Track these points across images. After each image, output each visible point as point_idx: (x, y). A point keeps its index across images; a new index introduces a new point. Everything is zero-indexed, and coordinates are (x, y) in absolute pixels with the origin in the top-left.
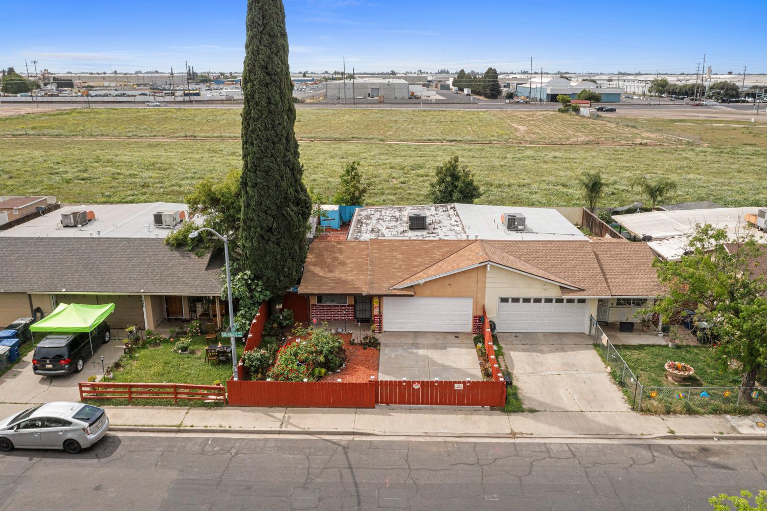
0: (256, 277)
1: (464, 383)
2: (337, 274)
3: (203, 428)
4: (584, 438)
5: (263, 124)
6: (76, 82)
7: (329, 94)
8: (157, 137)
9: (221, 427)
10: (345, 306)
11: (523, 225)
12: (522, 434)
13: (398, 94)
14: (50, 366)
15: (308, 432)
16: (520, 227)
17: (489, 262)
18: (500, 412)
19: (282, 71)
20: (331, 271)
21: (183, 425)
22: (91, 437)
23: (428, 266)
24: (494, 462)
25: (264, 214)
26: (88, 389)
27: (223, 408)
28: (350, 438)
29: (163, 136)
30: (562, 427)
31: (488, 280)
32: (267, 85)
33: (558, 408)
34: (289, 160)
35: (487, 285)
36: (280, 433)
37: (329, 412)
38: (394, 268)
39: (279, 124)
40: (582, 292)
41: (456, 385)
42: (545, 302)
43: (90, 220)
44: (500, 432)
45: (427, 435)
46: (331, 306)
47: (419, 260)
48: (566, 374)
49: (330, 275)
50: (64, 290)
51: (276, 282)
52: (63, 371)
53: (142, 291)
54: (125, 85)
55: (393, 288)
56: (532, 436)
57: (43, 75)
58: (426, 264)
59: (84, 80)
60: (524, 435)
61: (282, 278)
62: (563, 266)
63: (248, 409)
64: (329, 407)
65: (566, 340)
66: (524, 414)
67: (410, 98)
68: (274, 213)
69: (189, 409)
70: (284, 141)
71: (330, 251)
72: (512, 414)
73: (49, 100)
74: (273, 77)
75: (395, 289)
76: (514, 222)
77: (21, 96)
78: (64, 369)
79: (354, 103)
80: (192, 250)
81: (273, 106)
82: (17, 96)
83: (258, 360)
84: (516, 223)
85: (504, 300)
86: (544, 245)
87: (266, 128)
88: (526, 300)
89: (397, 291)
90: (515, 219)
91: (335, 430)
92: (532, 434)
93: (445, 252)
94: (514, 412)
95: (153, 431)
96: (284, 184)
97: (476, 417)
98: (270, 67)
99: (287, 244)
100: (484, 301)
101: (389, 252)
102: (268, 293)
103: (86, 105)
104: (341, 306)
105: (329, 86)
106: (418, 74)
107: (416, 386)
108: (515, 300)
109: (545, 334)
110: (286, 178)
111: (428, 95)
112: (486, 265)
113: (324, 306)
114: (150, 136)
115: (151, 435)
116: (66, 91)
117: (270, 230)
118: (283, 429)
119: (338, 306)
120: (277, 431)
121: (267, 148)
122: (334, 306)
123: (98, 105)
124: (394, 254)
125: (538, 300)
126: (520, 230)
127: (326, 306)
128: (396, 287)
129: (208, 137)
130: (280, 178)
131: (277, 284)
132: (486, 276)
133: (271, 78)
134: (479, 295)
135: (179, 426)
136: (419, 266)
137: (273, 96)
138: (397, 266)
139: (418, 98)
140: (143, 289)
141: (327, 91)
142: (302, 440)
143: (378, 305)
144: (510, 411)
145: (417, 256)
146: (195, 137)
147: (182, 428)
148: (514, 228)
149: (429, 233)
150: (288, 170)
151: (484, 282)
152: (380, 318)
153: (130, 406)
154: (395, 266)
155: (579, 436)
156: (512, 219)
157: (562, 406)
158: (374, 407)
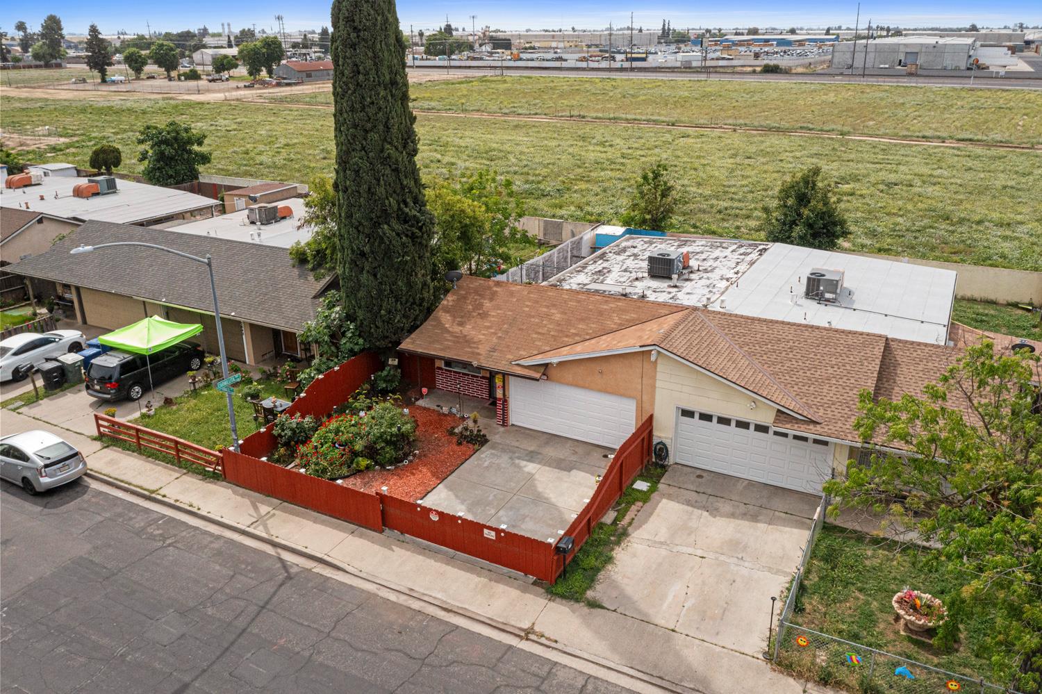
0: (350, 317)
1: (498, 531)
2: (468, 329)
3: (172, 502)
4: (632, 677)
5: (350, 103)
6: (515, 42)
7: (836, 60)
8: (537, 116)
9: (191, 506)
10: (477, 377)
11: (835, 293)
12: (542, 636)
13: (949, 62)
14: (97, 387)
15: (273, 541)
16: (828, 296)
17: (657, 348)
18: (542, 590)
19: (375, 25)
20: (461, 324)
21: (162, 492)
22: (45, 480)
23: (588, 337)
24: (447, 666)
25: (355, 231)
26: (106, 424)
27: (219, 483)
28: (309, 564)
29: (545, 114)
30: (614, 648)
31: (659, 376)
32: (353, 46)
33: (640, 612)
34: (389, 156)
35: (658, 384)
36: (243, 533)
37: (323, 523)
38: (539, 333)
39: (373, 103)
40: (811, 427)
41: (486, 531)
42: (755, 430)
43: (284, 218)
44: (513, 623)
45: (410, 594)
46: (460, 373)
47: (580, 326)
48: (717, 559)
49: (457, 329)
50: (164, 300)
51: (371, 328)
52: (109, 396)
53: (233, 314)
54: (576, 46)
55: (517, 362)
56: (553, 645)
57: (484, 34)
58: (587, 334)
59: (529, 40)
60: (543, 640)
61: (379, 324)
62: (808, 374)
63: (241, 490)
64: (330, 516)
65: (778, 503)
66: (577, 605)
67: (968, 69)
68: (366, 231)
69: (185, 474)
70: (381, 127)
71: (480, 295)
72: (558, 600)
73: (468, 65)
74: (361, 34)
75: (518, 365)
76: (818, 287)
77: (440, 59)
78: (109, 394)
79: (864, 75)
80: (313, 269)
81: (361, 77)
82: (435, 60)
83: (292, 430)
84: (822, 288)
85: (687, 413)
86: (799, 332)
87: (353, 109)
88: (724, 421)
89: (519, 368)
90: (819, 280)
91: (304, 550)
92: (556, 642)
93: (627, 320)
94: (563, 597)
95: (126, 490)
96: (381, 191)
97: (500, 588)
98: (356, 18)
99: (387, 277)
100: (654, 409)
101: (547, 307)
102: (361, 341)
103: (498, 72)
104: (472, 376)
105: (837, 48)
106: (1014, 30)
107: (435, 518)
108: (706, 417)
109: (751, 484)
110: (385, 182)
111: (1003, 64)
112: (652, 350)
113: (451, 371)
114: (530, 114)
115: (120, 494)
116: (498, 53)
117: (363, 254)
118: (251, 530)
119: (468, 375)
120: (241, 530)
121: (354, 137)
122: (463, 374)
123: (513, 71)
124: (553, 311)
125: (743, 425)
126: (828, 300)
127: (454, 372)
128: (522, 362)
129: (600, 118)
130: (374, 181)
131: (372, 330)
132: (656, 368)
133: (358, 36)
134: (645, 398)
135: (153, 492)
136: (576, 335)
137: (362, 63)
138: (544, 330)
139: (983, 69)
140: (235, 311)
141: (833, 57)
142: (255, 551)
143: (501, 384)
144: (557, 594)
145: (582, 320)
146: (584, 117)
147: (153, 495)
148: (817, 295)
149: (670, 286)
150: (388, 171)
151: (654, 378)
152: (503, 405)
153: (135, 454)
154: (540, 331)
155: (626, 670)
156: (814, 279)
157: (651, 611)
158: (381, 532)
